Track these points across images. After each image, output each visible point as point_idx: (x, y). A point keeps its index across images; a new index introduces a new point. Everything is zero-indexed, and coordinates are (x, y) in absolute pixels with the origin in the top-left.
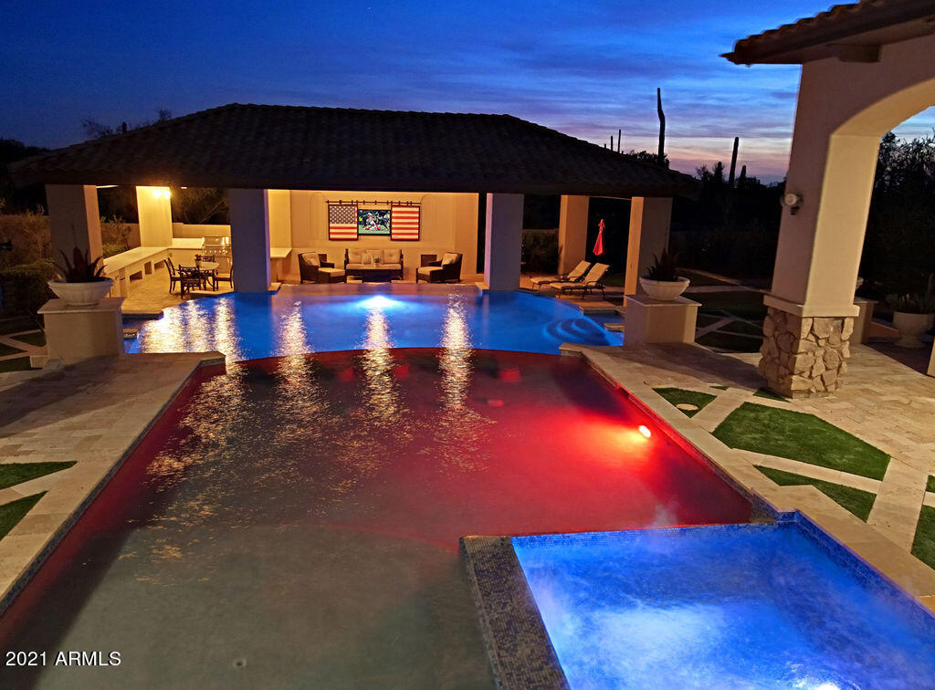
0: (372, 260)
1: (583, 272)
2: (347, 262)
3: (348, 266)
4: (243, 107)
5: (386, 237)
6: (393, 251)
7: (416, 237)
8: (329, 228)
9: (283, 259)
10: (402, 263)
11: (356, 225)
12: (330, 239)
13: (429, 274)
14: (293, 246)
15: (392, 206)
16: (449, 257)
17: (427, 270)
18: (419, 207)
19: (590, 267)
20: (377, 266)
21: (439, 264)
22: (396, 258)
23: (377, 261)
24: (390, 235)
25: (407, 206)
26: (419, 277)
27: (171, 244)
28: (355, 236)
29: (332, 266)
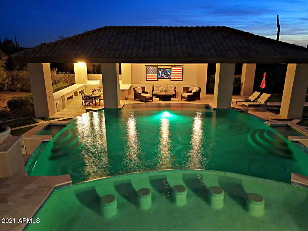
0: (163, 90)
1: (257, 97)
2: (153, 91)
3: (154, 92)
4: (111, 28)
5: (169, 79)
6: (172, 86)
7: (181, 79)
8: (146, 76)
9: (127, 90)
10: (175, 91)
11: (157, 75)
12: (147, 81)
13: (187, 96)
14: (132, 84)
15: (172, 67)
16: (195, 89)
17: (186, 95)
18: (183, 67)
19: (261, 95)
20: (165, 93)
21: (191, 92)
22: (173, 89)
23: (165, 91)
24: (171, 79)
25: (178, 67)
26: (183, 97)
27: (87, 83)
28: (157, 79)
29: (147, 93)
